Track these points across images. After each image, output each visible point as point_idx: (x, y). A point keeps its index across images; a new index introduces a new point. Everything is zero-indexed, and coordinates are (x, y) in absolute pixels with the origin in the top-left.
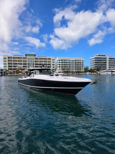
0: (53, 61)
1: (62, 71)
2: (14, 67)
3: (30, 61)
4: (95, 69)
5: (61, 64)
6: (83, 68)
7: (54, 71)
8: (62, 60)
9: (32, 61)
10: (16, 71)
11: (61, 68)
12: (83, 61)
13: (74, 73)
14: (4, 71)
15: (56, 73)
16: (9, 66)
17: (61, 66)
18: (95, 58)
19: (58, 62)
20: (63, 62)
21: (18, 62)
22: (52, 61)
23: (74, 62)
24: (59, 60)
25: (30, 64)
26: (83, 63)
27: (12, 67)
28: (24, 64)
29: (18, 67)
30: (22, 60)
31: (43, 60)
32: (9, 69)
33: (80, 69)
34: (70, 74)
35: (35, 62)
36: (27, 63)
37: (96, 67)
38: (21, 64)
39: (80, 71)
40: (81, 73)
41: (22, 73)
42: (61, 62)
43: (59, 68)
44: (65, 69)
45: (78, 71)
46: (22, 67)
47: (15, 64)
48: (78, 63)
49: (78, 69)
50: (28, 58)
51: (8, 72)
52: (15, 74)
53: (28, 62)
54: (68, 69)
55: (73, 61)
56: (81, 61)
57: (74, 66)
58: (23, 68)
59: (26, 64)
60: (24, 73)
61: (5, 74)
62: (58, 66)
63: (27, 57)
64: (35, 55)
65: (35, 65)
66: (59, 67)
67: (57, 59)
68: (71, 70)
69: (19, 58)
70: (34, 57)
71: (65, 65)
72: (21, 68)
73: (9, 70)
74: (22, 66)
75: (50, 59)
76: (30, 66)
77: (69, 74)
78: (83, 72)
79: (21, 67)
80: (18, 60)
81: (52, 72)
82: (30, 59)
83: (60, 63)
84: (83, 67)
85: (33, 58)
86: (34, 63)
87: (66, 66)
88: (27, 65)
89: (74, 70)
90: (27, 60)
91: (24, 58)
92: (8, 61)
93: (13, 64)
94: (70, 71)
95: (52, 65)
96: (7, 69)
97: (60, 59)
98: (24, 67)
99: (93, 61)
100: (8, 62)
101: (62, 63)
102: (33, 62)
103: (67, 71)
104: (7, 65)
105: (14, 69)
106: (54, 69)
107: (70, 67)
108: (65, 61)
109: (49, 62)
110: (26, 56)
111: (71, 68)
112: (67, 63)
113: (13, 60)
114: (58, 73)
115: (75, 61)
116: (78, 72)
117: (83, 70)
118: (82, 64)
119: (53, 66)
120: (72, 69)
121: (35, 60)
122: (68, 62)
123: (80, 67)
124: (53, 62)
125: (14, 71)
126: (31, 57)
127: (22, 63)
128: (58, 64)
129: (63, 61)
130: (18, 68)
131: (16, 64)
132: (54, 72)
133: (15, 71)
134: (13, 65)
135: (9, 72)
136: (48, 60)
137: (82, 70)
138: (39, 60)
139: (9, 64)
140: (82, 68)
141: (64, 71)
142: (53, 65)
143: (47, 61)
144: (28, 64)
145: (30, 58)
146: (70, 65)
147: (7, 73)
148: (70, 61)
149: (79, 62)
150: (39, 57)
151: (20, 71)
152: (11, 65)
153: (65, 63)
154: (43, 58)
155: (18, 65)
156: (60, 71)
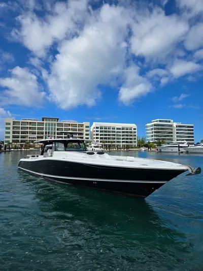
0: (87, 129)
1: (100, 144)
2: (21, 137)
3: (49, 128)
4: (155, 143)
5: (99, 133)
7: (88, 144)
8: (101, 128)
9: (52, 128)
10: (25, 145)
11: (99, 140)
12: (135, 129)
13: (120, 148)
14: (5, 144)
16: (14, 137)
17: (99, 136)
18: (155, 125)
19: (95, 130)
20: (103, 130)
21: (28, 130)
22: (85, 129)
23: (121, 131)
24: (97, 128)
25: (49, 134)
26: (135, 132)
27: (19, 137)
28: (39, 133)
29: (29, 138)
30: (37, 127)
31: (70, 128)
32: (13, 141)
33: (131, 142)
34: (115, 149)
35: (58, 130)
37: (157, 139)
38: (34, 133)
39: (131, 145)
40: (132, 148)
41: (35, 148)
42: (99, 130)
43: (95, 140)
44: (106, 142)
45: (128, 145)
47: (23, 133)
48: (127, 132)
49: (127, 142)
50: (46, 124)
51: (11, 147)
52: (23, 149)
53: (46, 129)
54: (112, 142)
55: (120, 129)
56: (133, 129)
57: (121, 137)
59: (43, 134)
60: (38, 148)
61: (7, 150)
62: (95, 136)
63: (45, 122)
64: (58, 119)
65: (56, 135)
66: (97, 138)
67: (94, 125)
68: (116, 144)
69: (32, 124)
70: (56, 122)
71: (106, 135)
73: (13, 144)
76: (49, 136)
78: (136, 148)
79: (34, 138)
80: (29, 126)
82: (49, 126)
83: (97, 131)
84: (135, 139)
85: (55, 124)
87: (107, 137)
89: (121, 144)
90: (44, 127)
91: (39, 124)
92: (14, 127)
93: (21, 133)
95: (84, 134)
96: (11, 142)
97: (98, 126)
98: (38, 137)
99: (152, 129)
100: (13, 129)
102: (55, 130)
104: (11, 135)
105: (22, 142)
106: (88, 142)
107: (114, 138)
108: (106, 128)
109: (79, 130)
111: (116, 140)
112: (109, 132)
113: (20, 126)
114: (94, 148)
115: (123, 129)
116: (128, 147)
117: (136, 144)
118: (133, 134)
119: (87, 137)
120: (118, 142)
121: (56, 127)
122: (111, 130)
123: (131, 139)
124: (87, 131)
125: (21, 145)
126: (51, 122)
127: (36, 131)
128: (95, 133)
129: (102, 128)
130: (28, 139)
131: (25, 133)
133: (23, 145)
134: (20, 135)
135: (14, 146)
136: (78, 127)
137: (133, 144)
138: (64, 128)
139: (14, 132)
142: (87, 135)
144: (46, 133)
145: (49, 124)
146: (114, 135)
147: (9, 148)
148: (114, 129)
149: (129, 130)
150: (64, 123)
151: (31, 144)
152: (18, 135)
153: (106, 132)
154: (71, 123)
155: (28, 135)
156: (98, 145)
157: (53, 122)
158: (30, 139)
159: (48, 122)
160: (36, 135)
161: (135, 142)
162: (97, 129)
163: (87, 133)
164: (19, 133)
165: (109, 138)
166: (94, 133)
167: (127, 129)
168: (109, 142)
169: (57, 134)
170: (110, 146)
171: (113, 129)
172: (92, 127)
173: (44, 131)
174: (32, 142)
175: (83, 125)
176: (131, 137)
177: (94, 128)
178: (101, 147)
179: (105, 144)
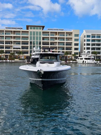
0: (77, 38)
1: (92, 56)
2: (6, 48)
3: (34, 38)
5: (90, 43)
7: (77, 55)
8: (93, 36)
9: (37, 37)
10: (10, 56)
11: (90, 50)
15: (82, 61)
17: (90, 47)
19: (86, 38)
20: (96, 38)
21: (13, 40)
22: (74, 38)
24: (88, 36)
25: (34, 44)
27: (3, 48)
28: (23, 43)
29: (14, 48)
30: (21, 36)
31: (57, 36)
35: (43, 39)
36: (29, 40)
38: (18, 43)
41: (20, 59)
42: (91, 38)
43: (86, 51)
46: (20, 48)
47: (8, 43)
50: (31, 32)
52: (8, 61)
53: (31, 39)
58: (21, 50)
59: (28, 44)
60: (23, 59)
62: (86, 46)
63: (29, 30)
64: (43, 27)
65: (42, 46)
66: (88, 48)
67: (85, 33)
69: (16, 33)
70: (41, 31)
72: (19, 50)
74: (20, 46)
75: (70, 34)
76: (34, 47)
79: (18, 48)
80: (13, 35)
81: (73, 58)
82: (34, 35)
83: (88, 40)
85: (40, 32)
86: (42, 41)
88: (29, 45)
90: (29, 36)
93: (6, 43)
95: (73, 44)
97: (90, 34)
98: (23, 48)
101: (94, 40)
102: (40, 39)
105: (6, 52)
106: (77, 53)
108: (99, 37)
109: (68, 39)
110: (27, 29)
113: (5, 35)
114: (85, 60)
119: (76, 47)
121: (42, 36)
124: (76, 40)
125: (6, 56)
126: (36, 30)
127: (21, 40)
128: (86, 43)
129: (94, 37)
130: (13, 50)
131: (10, 43)
132: (77, 57)
133: (8, 55)
134: (5, 45)
136: (66, 35)
138: (50, 37)
141: (97, 57)
142: (76, 44)
143: (65, 37)
144: (31, 43)
145: (34, 32)
150: (50, 31)
151: (16, 55)
152: (2, 45)
153: (99, 41)
154: (58, 31)
155: (13, 45)
156: (90, 57)
157: (39, 30)
158: (15, 50)
159: (33, 30)
160: (21, 45)
162: (88, 38)
163: (76, 42)
164: (3, 44)
169: (43, 44)
172: (82, 36)
174: (17, 52)
175: (72, 33)
177: (85, 37)
178: (93, 59)
179: (98, 55)
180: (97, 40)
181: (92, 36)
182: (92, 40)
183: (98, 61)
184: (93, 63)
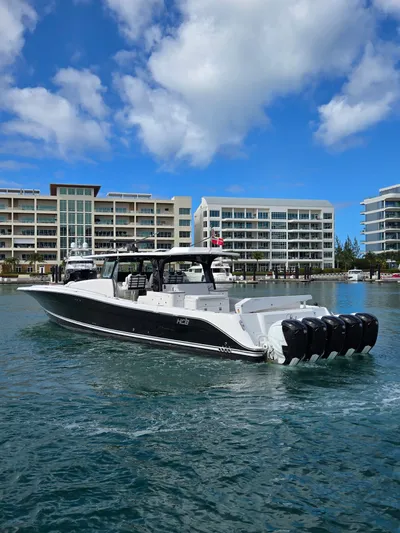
0: (184, 217)
1: (225, 263)
3: (72, 217)
4: (388, 255)
5: (219, 229)
6: (328, 250)
8: (227, 214)
9: (80, 216)
10: (4, 266)
12: (328, 216)
13: (285, 274)
15: (199, 275)
18: (389, 202)
19: (208, 219)
20: (233, 219)
21: (12, 223)
22: (177, 217)
23: (287, 221)
24: (214, 213)
25: (72, 233)
26: (328, 226)
28: (42, 231)
29: (16, 246)
30: (36, 212)
31: (135, 213)
33: (315, 255)
34: (267, 277)
35: (96, 220)
37: (393, 245)
38: (29, 231)
39: (316, 264)
40: (321, 272)
41: (34, 275)
42: (219, 219)
44: (242, 255)
45: (308, 264)
46: (33, 245)
48: (304, 225)
49: (303, 255)
50: (63, 203)
53: (63, 219)
54: (258, 256)
55: (282, 215)
56: (322, 216)
57: (287, 241)
58: (36, 249)
59: (54, 233)
60: (42, 274)
62: (208, 239)
63: (58, 197)
64: (97, 189)
65: (94, 237)
67: (205, 205)
68: (270, 260)
69: (19, 202)
70: (92, 198)
71: (241, 235)
72: (30, 249)
74: (34, 238)
75: (169, 207)
76: (72, 240)
77: (261, 278)
78: (332, 271)
79: (28, 245)
80: (12, 210)
82: (72, 208)
83: (214, 224)
84: (328, 245)
85: (88, 203)
86: (94, 225)
87: (245, 239)
88: (58, 236)
89: (287, 260)
90: (58, 212)
91: (41, 203)
94: (268, 264)
95: (176, 233)
97: (218, 208)
98: (41, 244)
99: (380, 215)
101: (229, 224)
102: (89, 220)
103: (249, 264)
107: (266, 245)
108: (241, 215)
109: (161, 220)
110: (54, 193)
111: (270, 250)
112: (249, 224)
115: (292, 215)
116: (307, 270)
117: (332, 260)
118: (323, 231)
119: (185, 240)
120: (275, 255)
121: (94, 213)
122: (257, 219)
123: (316, 245)
124: (183, 223)
126: (76, 198)
127: (35, 224)
128: (208, 229)
129: (229, 215)
130: (13, 249)
131: (3, 232)
136: (158, 211)
137: (323, 260)
138: (115, 214)
140: (323, 250)
141: (237, 265)
142: (184, 234)
143: (155, 215)
144: (63, 230)
145: (71, 203)
146: (266, 235)
148: (266, 215)
149: (309, 220)
150: (115, 200)
151: (22, 262)
153: (240, 224)
154: (135, 200)
155: (12, 236)
156: (219, 265)
157: (84, 198)
158: (19, 249)
159: (68, 197)
160: (36, 236)
161: (328, 255)
162: (215, 219)
163: (185, 229)
165: (249, 245)
166: (205, 229)
167: (305, 216)
168: (250, 255)
169: (97, 234)
170: (253, 266)
171: (261, 215)
172: (199, 212)
173: (58, 224)
174: (25, 256)
175: (172, 205)
176: (316, 240)
177: (205, 215)
178: (227, 270)
179: (240, 260)
180: (236, 223)
181: (223, 213)
182: (223, 222)
183: (239, 275)
184: (228, 280)
